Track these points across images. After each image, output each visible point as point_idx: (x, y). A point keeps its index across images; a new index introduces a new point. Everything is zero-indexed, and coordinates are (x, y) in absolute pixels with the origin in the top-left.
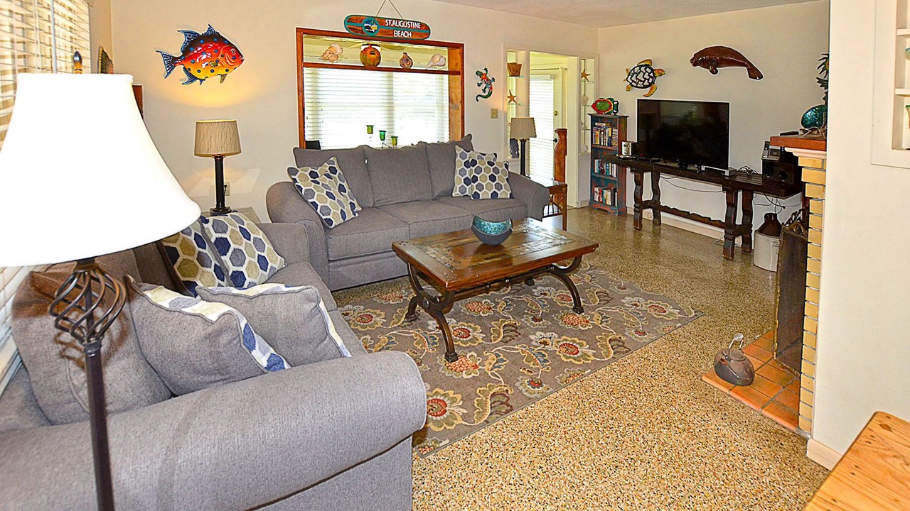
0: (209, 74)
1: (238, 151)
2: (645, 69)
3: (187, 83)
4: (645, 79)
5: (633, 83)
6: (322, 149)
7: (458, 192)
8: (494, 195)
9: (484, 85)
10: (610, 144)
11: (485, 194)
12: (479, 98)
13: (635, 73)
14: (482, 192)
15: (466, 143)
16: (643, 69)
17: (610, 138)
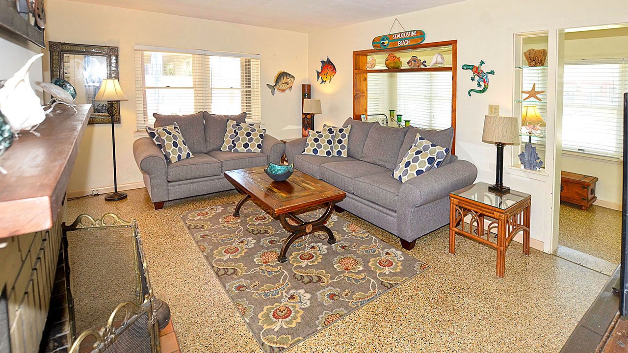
0: (326, 79)
3: (321, 83)
9: (478, 79)
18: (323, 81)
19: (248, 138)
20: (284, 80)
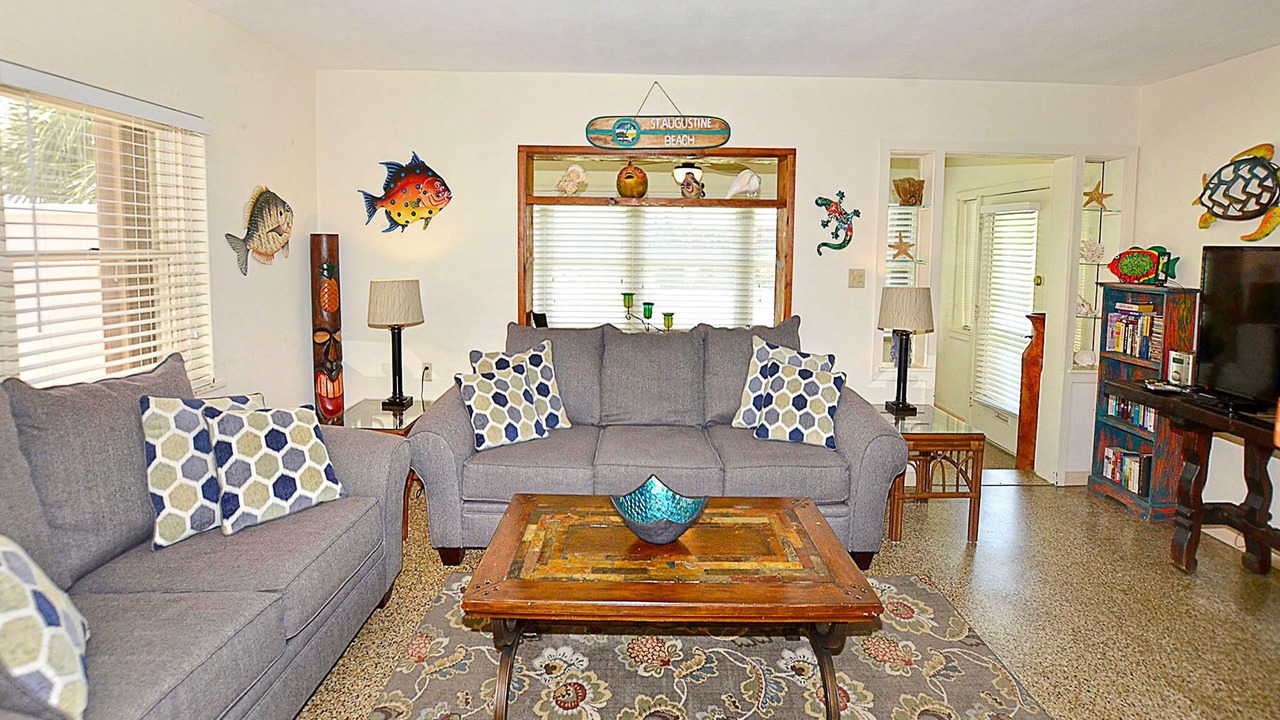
0: (410, 218)
1: (421, 320)
2: (1250, 171)
3: (387, 230)
4: (1250, 195)
5: (1217, 210)
6: (550, 326)
7: (741, 420)
8: (796, 436)
9: (834, 224)
10: (1144, 355)
11: (780, 431)
12: (822, 249)
13: (1221, 182)
14: (774, 426)
15: (787, 330)
16: (1244, 171)
17: (1146, 340)
18: (394, 224)
19: (279, 455)
20: (271, 220)
